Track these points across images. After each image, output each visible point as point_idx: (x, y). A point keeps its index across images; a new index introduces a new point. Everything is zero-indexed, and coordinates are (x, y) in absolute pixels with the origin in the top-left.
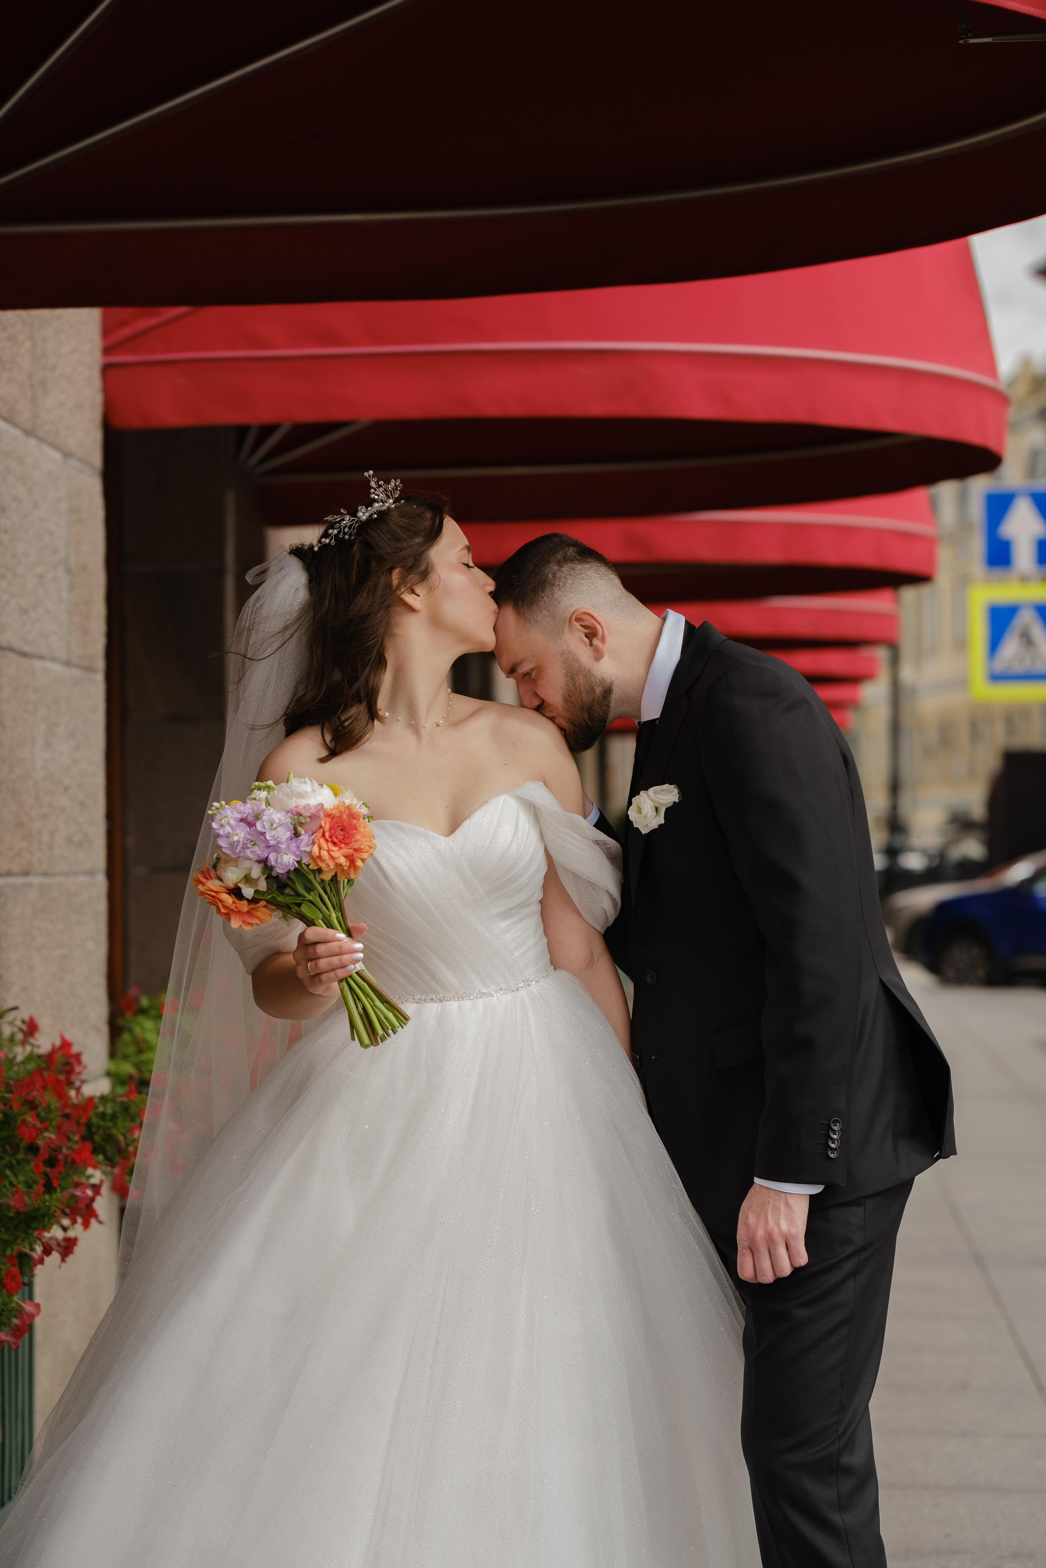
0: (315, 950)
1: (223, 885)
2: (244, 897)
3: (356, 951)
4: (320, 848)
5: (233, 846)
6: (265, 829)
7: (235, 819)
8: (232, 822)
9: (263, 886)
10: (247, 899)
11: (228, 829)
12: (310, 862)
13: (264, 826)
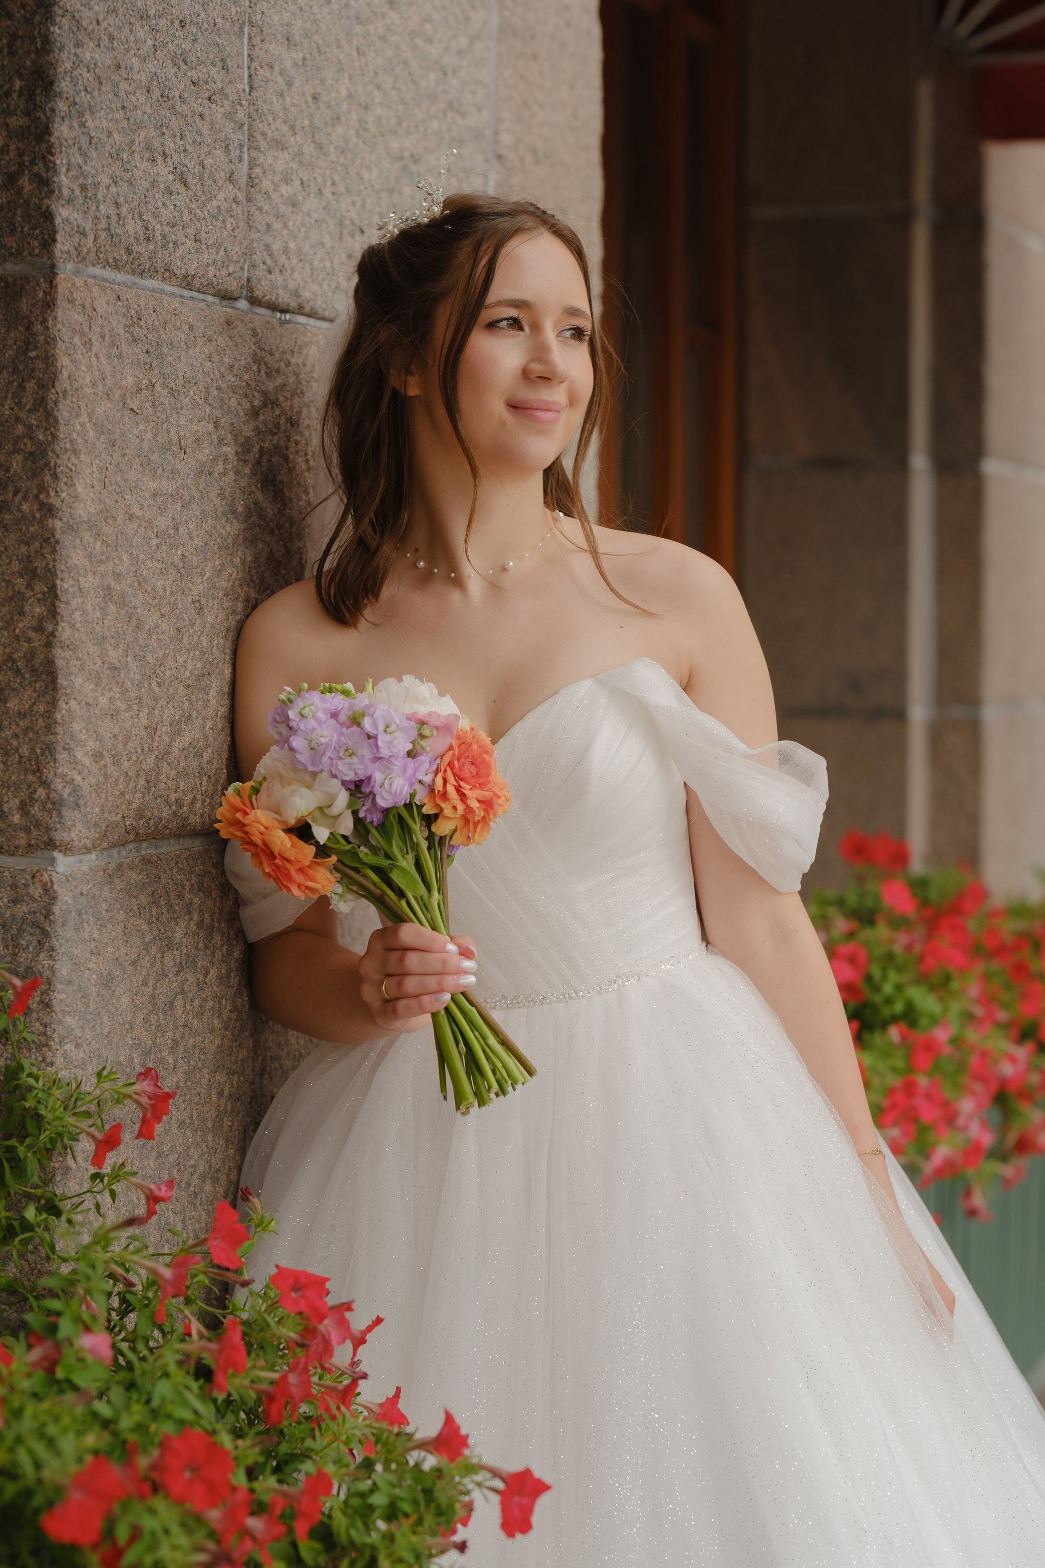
0: (402, 960)
1: (280, 818)
2: (313, 837)
3: (466, 972)
4: (445, 781)
5: (315, 750)
6: (377, 730)
7: (325, 711)
8: (321, 715)
9: (347, 826)
10: (317, 844)
11: (313, 723)
12: (426, 801)
13: (375, 725)
